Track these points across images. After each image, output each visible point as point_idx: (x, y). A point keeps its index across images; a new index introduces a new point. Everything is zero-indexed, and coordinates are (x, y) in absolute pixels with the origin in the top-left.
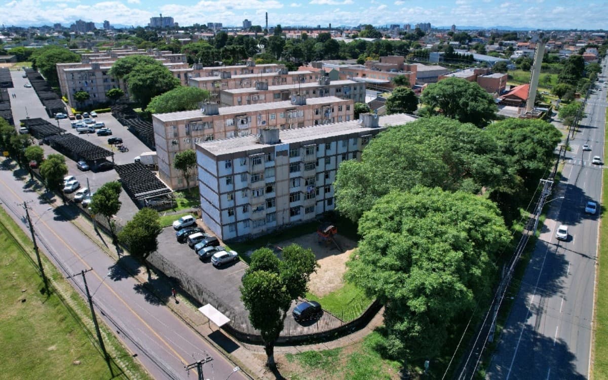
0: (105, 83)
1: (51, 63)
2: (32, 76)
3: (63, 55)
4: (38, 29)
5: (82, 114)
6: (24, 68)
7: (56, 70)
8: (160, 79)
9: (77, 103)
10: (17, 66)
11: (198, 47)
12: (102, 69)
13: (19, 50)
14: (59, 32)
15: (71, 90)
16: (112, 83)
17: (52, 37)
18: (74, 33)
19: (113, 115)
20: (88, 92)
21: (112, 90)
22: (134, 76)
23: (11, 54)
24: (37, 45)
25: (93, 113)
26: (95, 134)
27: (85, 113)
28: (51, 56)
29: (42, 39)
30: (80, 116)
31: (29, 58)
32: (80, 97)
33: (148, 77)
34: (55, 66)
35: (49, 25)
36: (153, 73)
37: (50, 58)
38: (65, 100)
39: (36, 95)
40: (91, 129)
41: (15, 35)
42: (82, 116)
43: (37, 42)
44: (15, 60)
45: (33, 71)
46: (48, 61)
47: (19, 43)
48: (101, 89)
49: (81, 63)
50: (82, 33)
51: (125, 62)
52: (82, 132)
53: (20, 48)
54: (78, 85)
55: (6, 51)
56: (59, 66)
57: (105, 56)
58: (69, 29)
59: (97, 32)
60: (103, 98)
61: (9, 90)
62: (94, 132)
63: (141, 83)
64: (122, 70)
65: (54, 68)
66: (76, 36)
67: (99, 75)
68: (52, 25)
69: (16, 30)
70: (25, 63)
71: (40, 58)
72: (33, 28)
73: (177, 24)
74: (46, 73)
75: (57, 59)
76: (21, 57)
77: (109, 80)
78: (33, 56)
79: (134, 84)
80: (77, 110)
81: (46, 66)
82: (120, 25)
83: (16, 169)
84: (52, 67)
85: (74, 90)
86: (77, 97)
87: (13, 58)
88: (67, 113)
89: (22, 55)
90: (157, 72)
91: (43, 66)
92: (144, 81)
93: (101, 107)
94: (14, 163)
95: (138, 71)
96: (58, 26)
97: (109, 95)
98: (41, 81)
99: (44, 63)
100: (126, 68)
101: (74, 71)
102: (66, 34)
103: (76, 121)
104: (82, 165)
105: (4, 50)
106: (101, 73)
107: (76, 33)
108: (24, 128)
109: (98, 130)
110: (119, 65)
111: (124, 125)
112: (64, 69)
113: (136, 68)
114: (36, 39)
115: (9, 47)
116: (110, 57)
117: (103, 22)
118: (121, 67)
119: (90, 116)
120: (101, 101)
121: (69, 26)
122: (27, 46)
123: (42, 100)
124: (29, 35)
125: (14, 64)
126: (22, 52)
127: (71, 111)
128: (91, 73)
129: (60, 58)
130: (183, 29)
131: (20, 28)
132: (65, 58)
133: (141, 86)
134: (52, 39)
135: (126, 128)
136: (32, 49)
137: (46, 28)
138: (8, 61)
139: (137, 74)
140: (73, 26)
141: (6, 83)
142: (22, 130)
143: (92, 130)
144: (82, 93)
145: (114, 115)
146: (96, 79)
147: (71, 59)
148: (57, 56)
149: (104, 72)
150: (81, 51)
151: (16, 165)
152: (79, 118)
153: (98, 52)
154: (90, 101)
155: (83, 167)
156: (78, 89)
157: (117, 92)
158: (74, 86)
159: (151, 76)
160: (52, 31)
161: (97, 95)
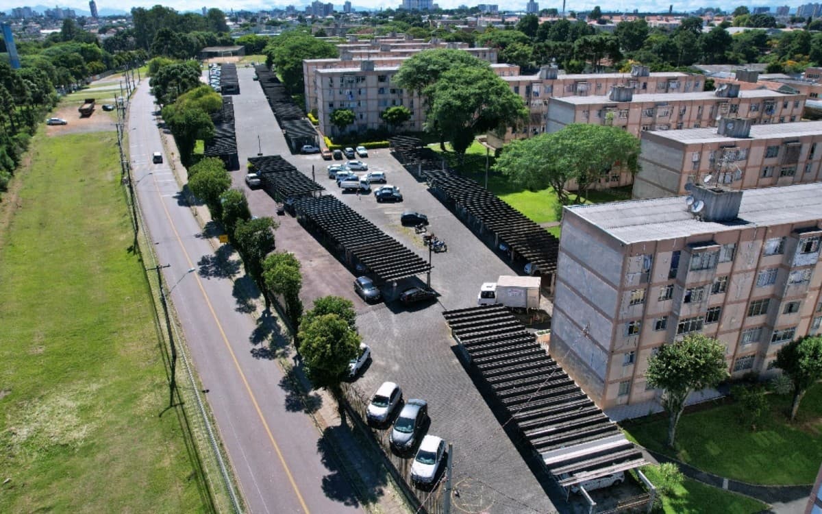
0: (381, 97)
1: (295, 59)
2: (263, 76)
3: (313, 47)
4: (268, 13)
5: (343, 149)
6: (253, 64)
7: (302, 69)
8: (493, 97)
9: (333, 128)
10: (245, 61)
11: (507, 37)
12: (377, 72)
13: (250, 39)
14: (293, 16)
15: (327, 105)
16: (392, 96)
17: (286, 22)
18: (310, 17)
19: (393, 154)
20: (352, 109)
21: (392, 109)
22: (444, 88)
23: (239, 44)
24: (269, 33)
25: (361, 150)
26: (371, 198)
27: (349, 149)
28: (297, 47)
29: (275, 24)
30: (340, 154)
31: (264, 50)
32: (341, 119)
33: (472, 91)
34: (301, 63)
35: (281, 9)
36: (480, 84)
37: (294, 50)
38: (313, 119)
39: (269, 109)
40: (364, 186)
41: (243, 21)
42: (344, 156)
43: (270, 29)
44: (244, 53)
45: (267, 69)
46: (292, 55)
47: (248, 29)
48: (373, 105)
49: (339, 60)
50: (319, 17)
51: (429, 61)
52: (348, 191)
53: (250, 36)
54: (338, 97)
55: (234, 40)
56: (307, 63)
57: (369, 48)
58: (303, 12)
59: (337, 16)
60: (374, 121)
61: (234, 97)
62: (369, 191)
63: (458, 103)
64: (420, 76)
65: (299, 66)
66: (313, 21)
67: (372, 80)
68: (285, 9)
69: (245, 14)
70: (254, 56)
71: (279, 51)
72: (263, 12)
73: (437, 5)
74: (287, 75)
75: (305, 53)
76: (251, 49)
77: (388, 91)
78: (269, 47)
79: (444, 105)
80: (333, 142)
81: (288, 62)
82: (361, 7)
83: (238, 276)
84: (296, 66)
85: (331, 105)
86: (337, 118)
87: (241, 49)
88: (318, 146)
89: (252, 45)
90: (485, 82)
91: (284, 63)
92: (464, 99)
93: (373, 137)
94: (235, 257)
95: (451, 79)
96: (290, 8)
97: (386, 118)
98: (276, 84)
99: (286, 58)
100: (427, 72)
101: (333, 74)
102: (301, 19)
103: (335, 165)
104: (363, 287)
105: (231, 39)
106: (375, 78)
107: (313, 16)
108: (254, 175)
109: (376, 188)
110: (415, 66)
111: (420, 180)
112: (316, 69)
113: (448, 74)
114: (266, 24)
115: (237, 35)
116: (379, 51)
117: (344, 4)
118: (419, 69)
119: (356, 155)
120: (370, 126)
121: (304, 9)
122: (258, 33)
123: (279, 118)
124: (259, 20)
125: (241, 58)
126: (252, 41)
127: (325, 142)
128: (359, 78)
129: (308, 51)
130: (447, 12)
131: (249, 13)
132: (316, 51)
133: (459, 107)
134: (286, 25)
135: (424, 187)
136: (264, 37)
137: (277, 12)
138: (235, 54)
139: (452, 84)
140: (308, 8)
141: (232, 87)
142: (252, 178)
143: (366, 187)
144: (345, 112)
145: (396, 155)
146: (366, 88)
147: (325, 52)
148: (305, 47)
149: (382, 77)
150: (329, 40)
151: (239, 263)
152: (338, 157)
153: (356, 41)
154: (354, 127)
155: (367, 292)
156: (337, 105)
157: (401, 112)
158: (331, 99)
159: (477, 91)
160: (284, 14)
161: (365, 116)
